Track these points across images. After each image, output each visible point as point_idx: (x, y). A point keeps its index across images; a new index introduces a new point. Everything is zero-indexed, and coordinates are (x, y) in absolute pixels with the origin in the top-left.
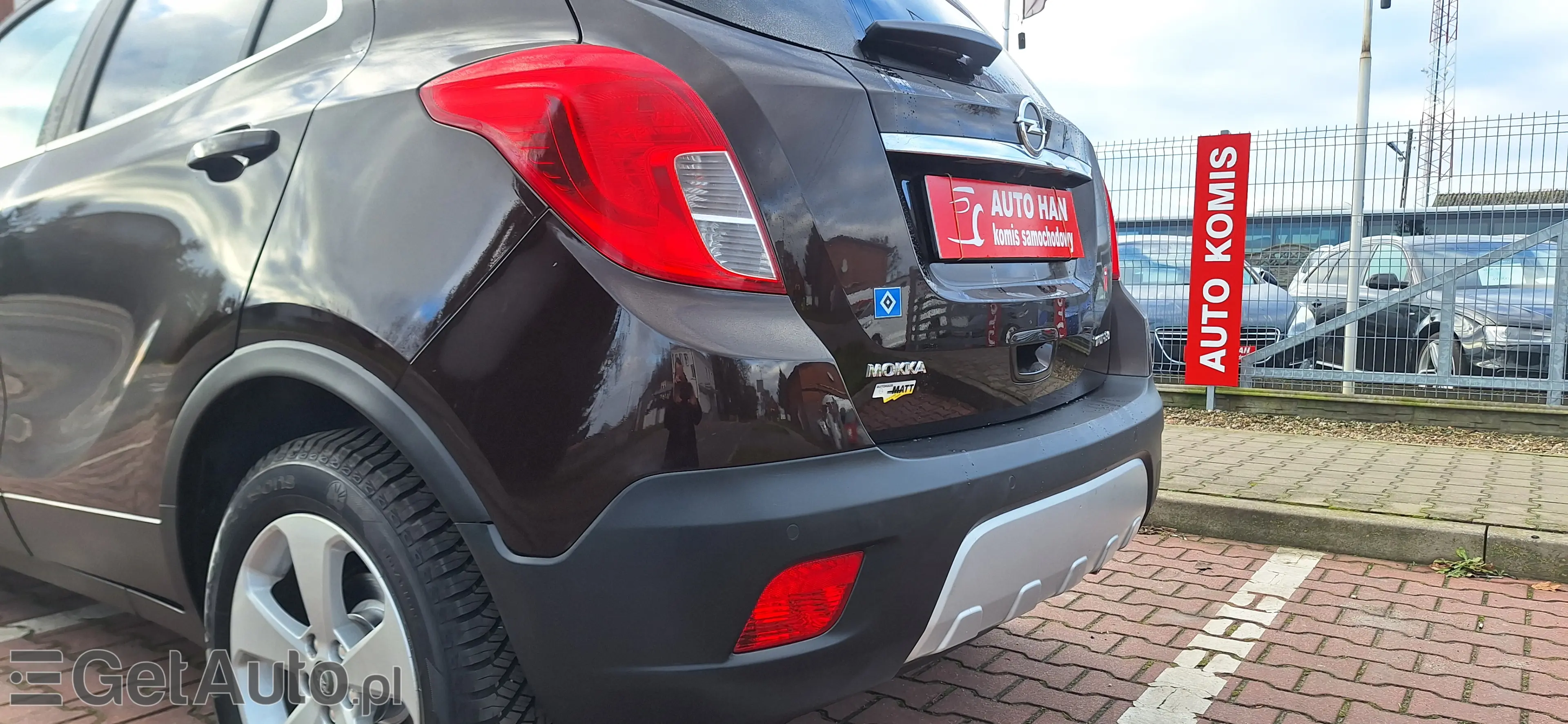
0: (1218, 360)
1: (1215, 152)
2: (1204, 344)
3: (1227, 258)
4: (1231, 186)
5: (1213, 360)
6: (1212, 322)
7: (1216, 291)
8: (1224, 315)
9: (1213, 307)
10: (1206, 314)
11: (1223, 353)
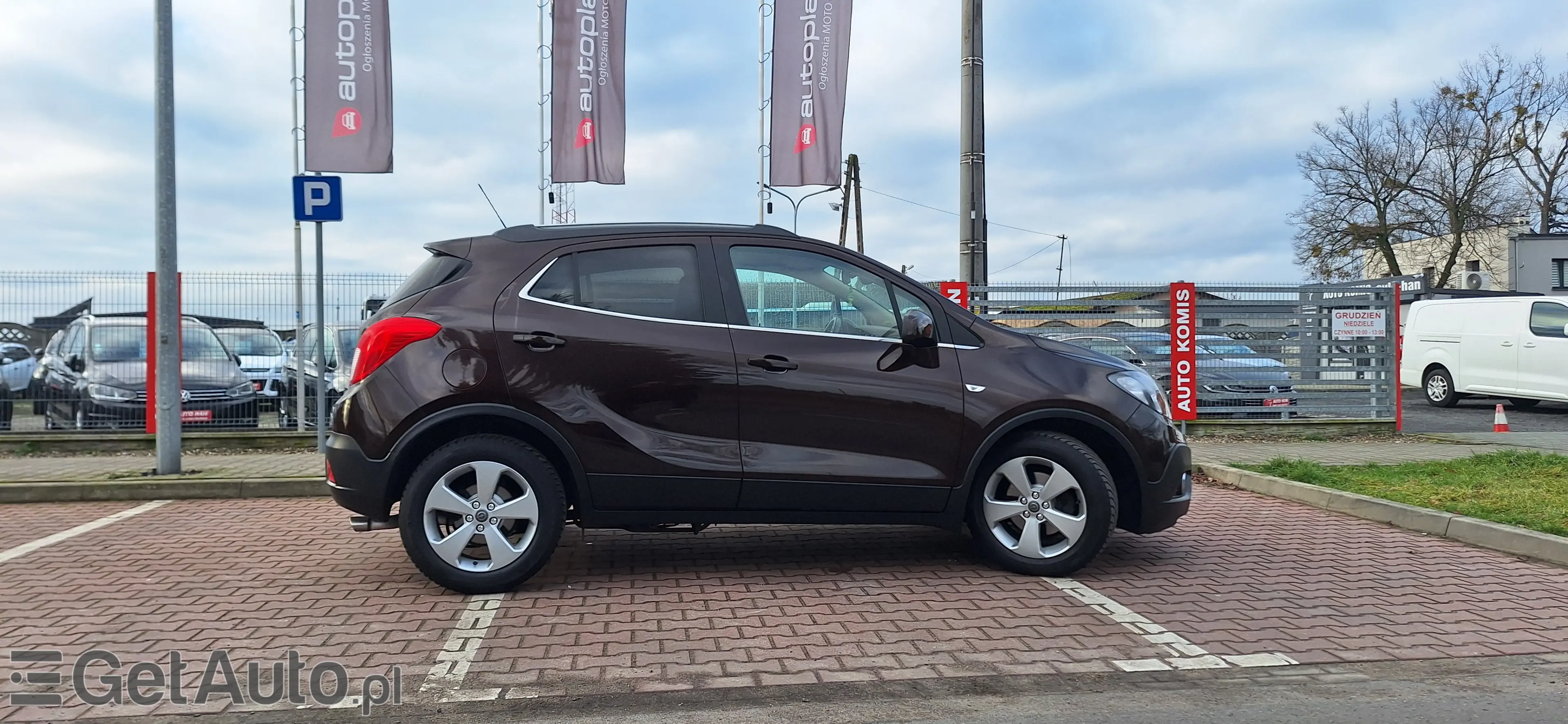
0: (1187, 405)
1: (1179, 292)
2: (1180, 397)
3: (1188, 349)
4: (1187, 310)
5: (1184, 406)
6: (1183, 384)
7: (1184, 367)
8: (1188, 380)
9: (1183, 376)
10: (1180, 380)
11: (1188, 401)
